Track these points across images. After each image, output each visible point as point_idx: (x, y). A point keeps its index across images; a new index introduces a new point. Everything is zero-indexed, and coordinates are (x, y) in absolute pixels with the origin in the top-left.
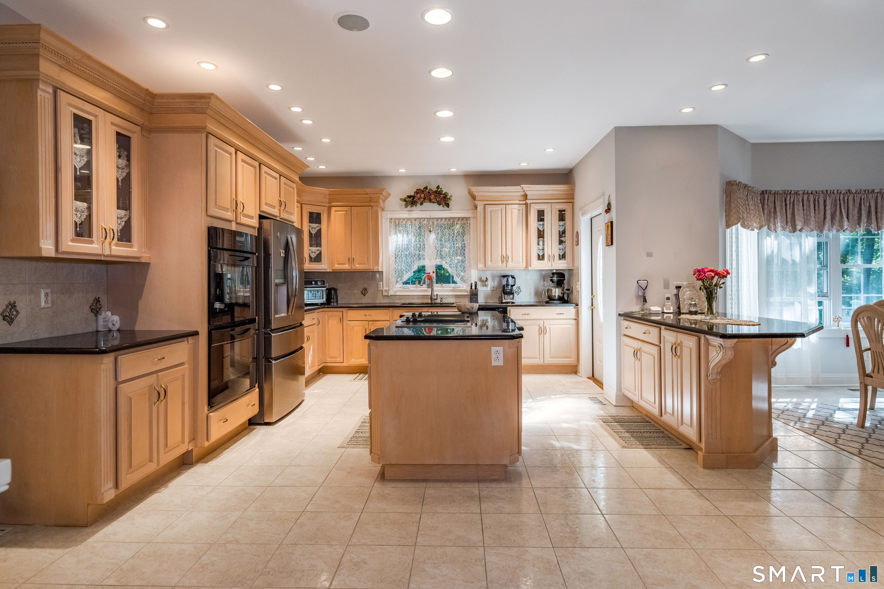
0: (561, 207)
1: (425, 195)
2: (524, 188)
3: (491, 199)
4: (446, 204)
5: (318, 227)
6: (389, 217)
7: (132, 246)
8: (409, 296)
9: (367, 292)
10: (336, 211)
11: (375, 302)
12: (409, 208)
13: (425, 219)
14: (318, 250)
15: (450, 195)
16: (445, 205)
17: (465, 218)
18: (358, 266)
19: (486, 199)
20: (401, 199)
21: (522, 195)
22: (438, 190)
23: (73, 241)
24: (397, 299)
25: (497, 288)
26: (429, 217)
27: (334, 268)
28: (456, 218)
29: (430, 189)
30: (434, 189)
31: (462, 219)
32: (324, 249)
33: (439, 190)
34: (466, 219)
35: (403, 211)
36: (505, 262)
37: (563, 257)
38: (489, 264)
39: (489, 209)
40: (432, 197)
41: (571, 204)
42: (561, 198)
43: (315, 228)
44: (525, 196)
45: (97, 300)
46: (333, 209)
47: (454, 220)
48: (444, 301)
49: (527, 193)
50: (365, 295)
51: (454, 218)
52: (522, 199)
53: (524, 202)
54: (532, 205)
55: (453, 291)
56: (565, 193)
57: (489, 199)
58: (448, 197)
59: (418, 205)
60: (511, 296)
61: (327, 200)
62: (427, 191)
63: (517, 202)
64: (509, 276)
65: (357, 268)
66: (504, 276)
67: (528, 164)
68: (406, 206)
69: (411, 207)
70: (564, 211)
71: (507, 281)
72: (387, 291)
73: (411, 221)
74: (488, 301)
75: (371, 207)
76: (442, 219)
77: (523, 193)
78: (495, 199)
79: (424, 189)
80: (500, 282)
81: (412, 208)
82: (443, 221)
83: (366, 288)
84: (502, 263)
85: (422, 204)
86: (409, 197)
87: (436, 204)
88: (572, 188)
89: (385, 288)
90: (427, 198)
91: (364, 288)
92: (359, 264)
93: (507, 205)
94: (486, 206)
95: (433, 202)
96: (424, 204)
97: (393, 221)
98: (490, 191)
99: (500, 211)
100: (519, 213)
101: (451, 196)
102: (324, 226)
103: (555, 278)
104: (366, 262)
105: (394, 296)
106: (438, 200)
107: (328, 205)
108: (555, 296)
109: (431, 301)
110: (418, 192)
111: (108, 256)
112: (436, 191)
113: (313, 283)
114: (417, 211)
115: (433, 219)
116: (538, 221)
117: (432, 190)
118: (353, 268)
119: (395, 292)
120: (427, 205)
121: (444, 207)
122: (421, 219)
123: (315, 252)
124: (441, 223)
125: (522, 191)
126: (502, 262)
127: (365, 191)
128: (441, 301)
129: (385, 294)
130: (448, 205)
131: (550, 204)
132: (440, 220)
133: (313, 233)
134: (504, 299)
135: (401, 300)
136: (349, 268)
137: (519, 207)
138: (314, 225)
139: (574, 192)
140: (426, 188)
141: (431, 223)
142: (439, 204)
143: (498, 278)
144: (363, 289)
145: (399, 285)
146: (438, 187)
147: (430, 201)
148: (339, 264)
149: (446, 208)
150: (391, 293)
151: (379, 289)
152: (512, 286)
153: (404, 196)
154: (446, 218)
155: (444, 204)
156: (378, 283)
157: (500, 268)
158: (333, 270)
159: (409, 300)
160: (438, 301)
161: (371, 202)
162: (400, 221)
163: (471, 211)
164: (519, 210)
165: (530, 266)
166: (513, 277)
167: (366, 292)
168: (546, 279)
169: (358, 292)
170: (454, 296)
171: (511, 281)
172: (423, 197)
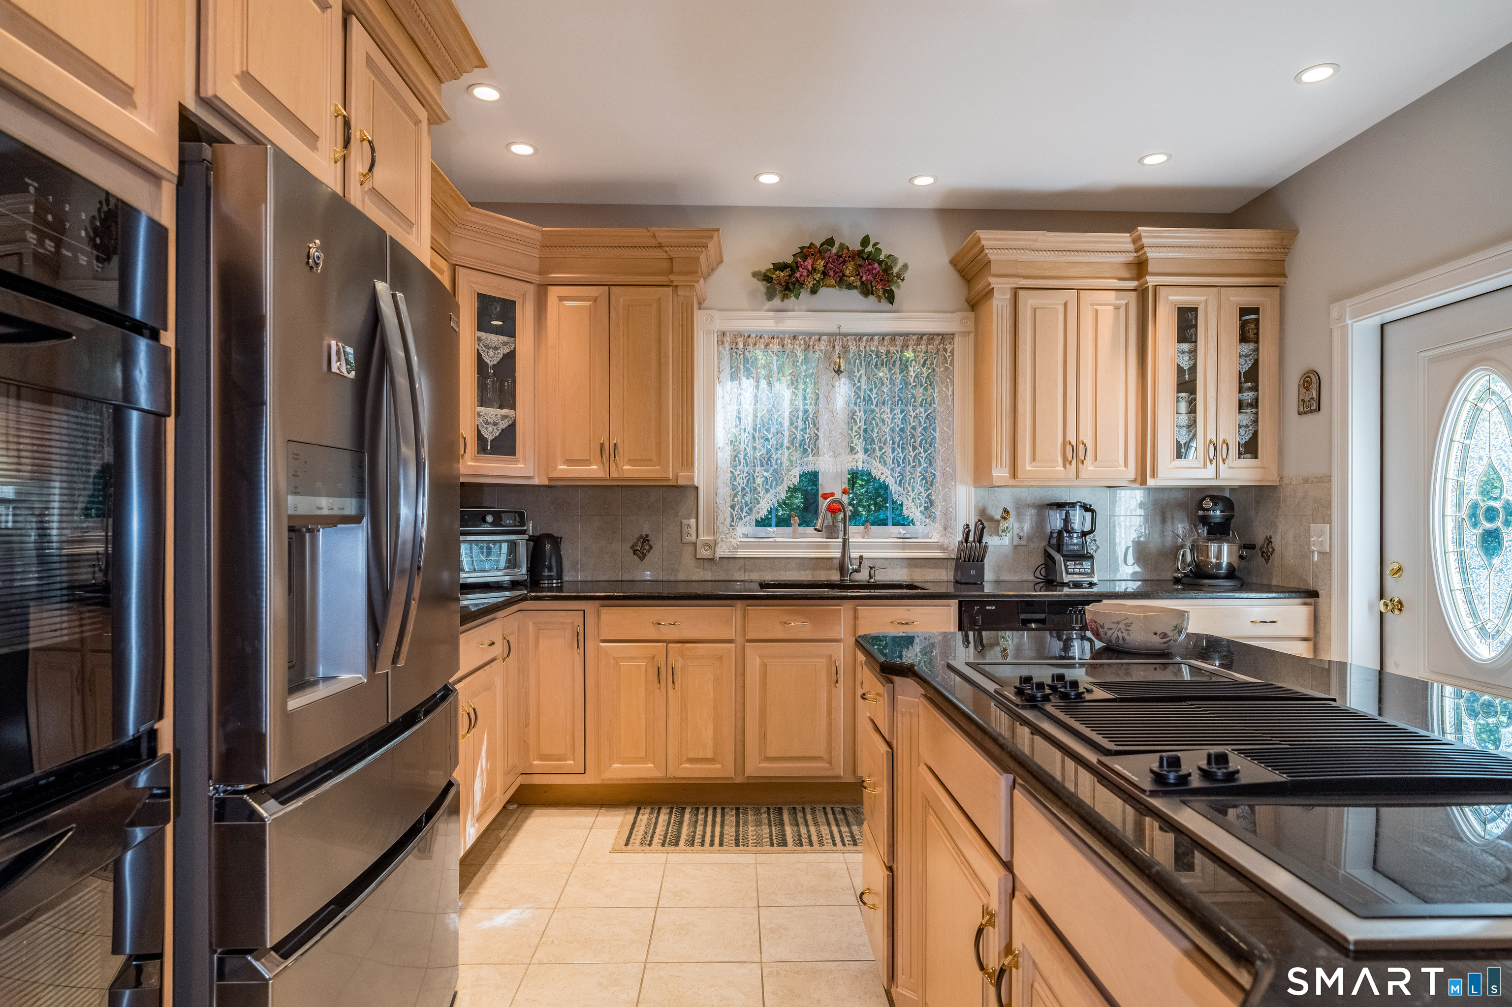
0: (1248, 298)
1: (827, 263)
2: (1145, 237)
3: (1036, 272)
4: (885, 291)
5: (505, 344)
6: (717, 328)
8: (776, 561)
9: (651, 547)
10: (561, 299)
11: (672, 578)
12: (777, 302)
13: (821, 335)
14: (504, 417)
15: (900, 264)
16: (884, 294)
17: (938, 335)
18: (628, 470)
19: (1021, 272)
20: (755, 275)
21: (1128, 264)
22: (866, 250)
24: (740, 569)
25: (1030, 539)
26: (836, 330)
27: (554, 475)
28: (914, 334)
29: (842, 247)
30: (856, 246)
31: (928, 339)
32: (524, 414)
33: (869, 249)
34: (940, 337)
35: (760, 310)
36: (1074, 463)
37: (1250, 448)
38: (1028, 468)
39: (1028, 301)
40: (849, 268)
41: (1277, 290)
42: (1245, 271)
43: (496, 348)
44: (1140, 267)
46: (554, 292)
47: (907, 340)
48: (881, 578)
49: (1151, 254)
50: (642, 557)
51: (907, 335)
52: (1127, 275)
53: (1133, 284)
54: (1162, 292)
55: (904, 547)
56: (1261, 257)
57: (1029, 272)
58: (895, 270)
59: (804, 294)
60: (1087, 564)
61: (536, 265)
62: (834, 250)
63: (1114, 283)
64: (1073, 505)
65: (627, 475)
66: (1060, 506)
68: (770, 295)
69: (782, 301)
70: (1256, 311)
71: (1067, 521)
72: (711, 546)
73: (782, 339)
74: (1002, 578)
75: (671, 289)
76: (871, 336)
77: (1131, 257)
78: (1047, 274)
79: (821, 245)
80: (1041, 522)
81: (786, 301)
82: (875, 343)
83: (647, 536)
84: (1064, 466)
85: (814, 291)
86: (780, 267)
87: (855, 293)
88: (1285, 242)
89: (704, 537)
90: (831, 273)
91: (641, 536)
92: (631, 462)
93: (1082, 292)
94: (1021, 293)
95: (850, 286)
96: (823, 291)
97: (728, 339)
98: (1038, 245)
99: (1062, 308)
100: (1116, 318)
101: (905, 266)
102: (524, 342)
103: (1218, 513)
104: (654, 458)
105: (731, 561)
106: (864, 278)
107: (536, 278)
108: (1219, 565)
109: (842, 574)
110: (805, 253)
112: (860, 253)
113: (488, 519)
114: (800, 310)
115: (846, 335)
116: (1179, 342)
117: (848, 249)
118: (614, 475)
119: (734, 548)
120: (829, 294)
121: (880, 302)
122: (810, 335)
123: (495, 424)
124: (868, 348)
125: (1131, 247)
126: (1066, 461)
127: (654, 236)
128: (871, 577)
129: (704, 553)
130: (890, 297)
131: (1215, 290)
132: (867, 340)
133: (491, 364)
134: (1067, 573)
135: (751, 571)
136: (601, 474)
137: (1117, 299)
138: (493, 339)
139: (1286, 254)
140: (830, 242)
141: (838, 349)
142: (866, 291)
143: (1033, 511)
144: (638, 540)
145: (744, 530)
146: (865, 241)
147: (842, 282)
148: (569, 462)
149: (885, 305)
150: (722, 551)
151: (687, 539)
152: (1084, 534)
153: (765, 266)
154: (883, 336)
155: (879, 293)
156: (684, 521)
157: (1058, 480)
158: (550, 479)
159: (775, 573)
160: (862, 576)
161: (671, 272)
162: (751, 341)
163: (958, 315)
164: (1117, 308)
165: (1154, 475)
166: (1087, 508)
167: (647, 547)
168: (1168, 515)
169: (622, 549)
170: (906, 562)
171: (1079, 520)
172: (821, 269)
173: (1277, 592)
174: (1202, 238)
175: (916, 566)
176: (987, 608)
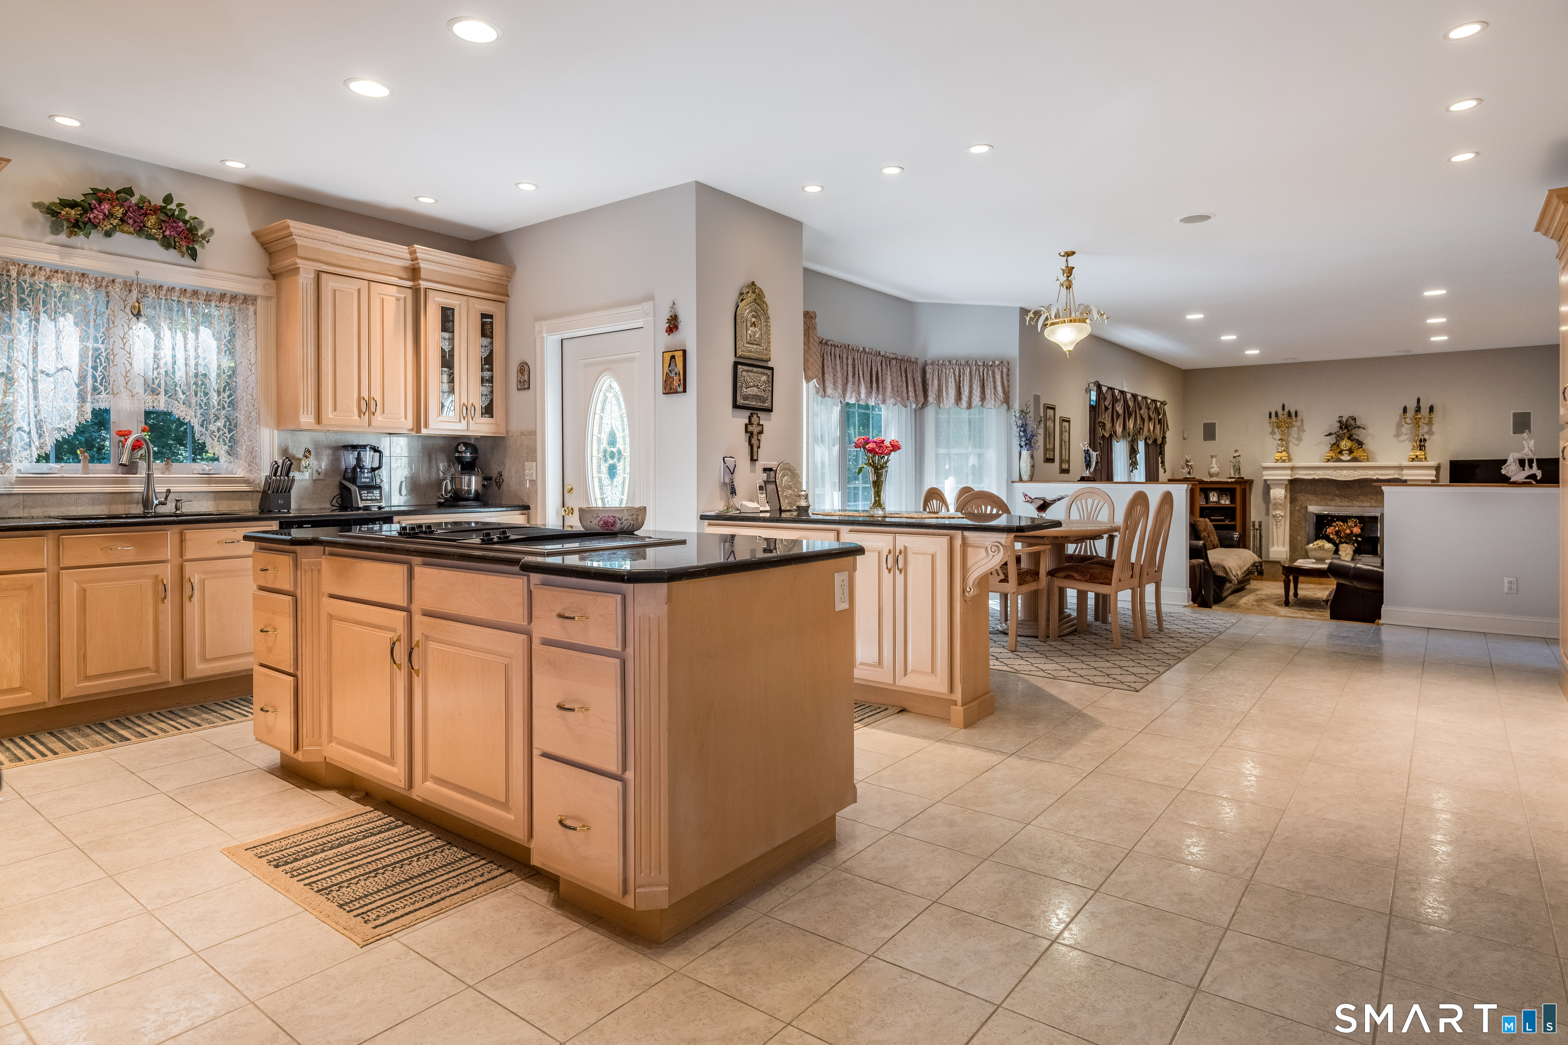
0: (487, 308)
1: (126, 212)
2: (419, 252)
3: (335, 261)
4: (188, 248)
12: (63, 237)
13: (115, 278)
15: (206, 228)
16: (187, 250)
17: (241, 295)
19: (323, 258)
20: (37, 206)
21: (406, 268)
22: (169, 207)
25: (326, 474)
26: (133, 275)
28: (217, 292)
29: (143, 199)
30: (157, 200)
31: (231, 297)
33: (173, 206)
34: (243, 298)
35: (40, 242)
36: (367, 414)
37: (488, 410)
38: (330, 417)
39: (329, 283)
40: (152, 221)
41: (504, 305)
42: (484, 288)
44: (414, 272)
47: (210, 296)
48: (186, 508)
49: (422, 265)
51: (210, 291)
52: (406, 277)
53: (410, 284)
54: (431, 294)
55: (210, 481)
56: (494, 281)
57: (329, 260)
58: (200, 233)
59: (97, 236)
60: (377, 492)
62: (134, 200)
63: (395, 280)
64: (364, 447)
66: (354, 447)
67: (436, 201)
68: (55, 230)
69: (69, 237)
70: (491, 317)
71: (359, 459)
73: (68, 275)
74: (303, 507)
76: (172, 288)
77: (408, 263)
78: (344, 264)
79: (118, 193)
80: (336, 460)
81: (74, 238)
82: (177, 294)
84: (360, 417)
85: (108, 234)
86: (69, 204)
87: (155, 243)
88: (508, 274)
90: (131, 221)
93: (371, 283)
94: (323, 276)
95: (150, 237)
96: (118, 235)
98: (337, 241)
99: (356, 293)
100: (398, 307)
101: (211, 231)
103: (468, 454)
106: (167, 233)
108: (469, 491)
109: (145, 507)
110: (100, 196)
112: (162, 209)
114: (91, 250)
115: (144, 283)
116: (442, 331)
117: (149, 202)
119: (11, 484)
120: (124, 241)
121: (183, 256)
122: (103, 276)
124: (169, 297)
125: (408, 256)
126: (360, 413)
128: (177, 509)
130: (194, 255)
131: (465, 298)
132: (168, 290)
134: (362, 500)
137: (398, 293)
139: (509, 282)
140: (128, 191)
141: (135, 293)
142: (167, 244)
143: (329, 452)
145: (22, 465)
146: (168, 199)
147: (141, 230)
149: (187, 260)
152: (373, 470)
153: (49, 198)
154: (185, 288)
155: (184, 249)
157: (354, 426)
160: (168, 509)
162: (29, 271)
163: (260, 281)
164: (398, 299)
165: (426, 426)
166: (375, 450)
168: (433, 457)
170: (212, 495)
171: (369, 458)
172: (119, 216)
173: (506, 507)
174: (457, 261)
175: (222, 499)
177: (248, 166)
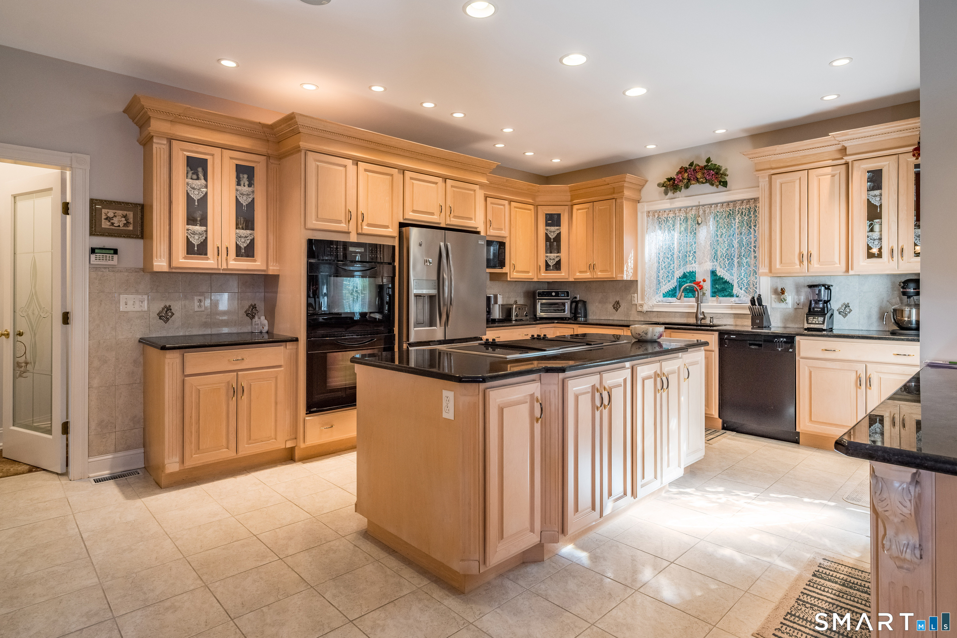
1: (689, 174)
2: (837, 137)
3: (782, 165)
4: (721, 182)
5: (557, 229)
6: (646, 210)
7: (255, 261)
8: (670, 313)
9: (620, 306)
10: (578, 210)
11: (628, 319)
12: (670, 194)
13: (692, 207)
14: (556, 257)
15: (723, 169)
16: (721, 184)
17: (752, 199)
18: (600, 275)
19: (773, 166)
20: (659, 185)
21: (838, 150)
22: (709, 164)
23: (185, 258)
24: (655, 317)
25: (804, 305)
26: (697, 204)
27: (575, 277)
28: (739, 201)
29: (697, 165)
30: (703, 163)
31: (747, 202)
32: (563, 255)
34: (753, 200)
35: (664, 200)
36: (805, 263)
38: (778, 266)
39: (778, 180)
40: (701, 176)
43: (554, 232)
44: (843, 150)
45: (254, 307)
46: (575, 207)
47: (735, 204)
48: (715, 322)
50: (617, 310)
51: (735, 201)
52: (838, 157)
53: (842, 161)
55: (732, 308)
57: (778, 165)
58: (721, 172)
59: (683, 189)
60: (821, 319)
61: (569, 198)
62: (693, 167)
63: (830, 162)
64: (820, 286)
65: (599, 277)
66: (815, 286)
68: (666, 193)
69: (673, 193)
71: (819, 295)
72: (641, 305)
73: (674, 211)
74: (788, 326)
75: (614, 200)
76: (716, 204)
77: (838, 146)
78: (788, 164)
79: (689, 165)
80: (809, 296)
81: (675, 194)
82: (719, 207)
83: (619, 301)
84: (800, 266)
85: (687, 188)
86: (669, 180)
87: (708, 184)
89: (640, 302)
90: (692, 178)
91: (616, 301)
92: (601, 271)
93: (810, 171)
94: (773, 177)
96: (692, 187)
97: (651, 214)
99: (798, 181)
101: (726, 170)
102: (564, 229)
104: (609, 270)
105: (651, 312)
106: (708, 179)
107: (569, 203)
109: (697, 320)
110: (683, 170)
111: (224, 270)
112: (705, 166)
113: (554, 294)
114: (682, 197)
115: (703, 205)
116: (868, 191)
117: (700, 166)
118: (595, 277)
119: (651, 307)
120: (695, 187)
121: (718, 188)
122: (687, 208)
123: (554, 259)
124: (715, 210)
125: (837, 142)
126: (801, 262)
127: (605, 181)
128: (711, 322)
129: (639, 309)
130: (725, 184)
131: (894, 157)
132: (715, 207)
133: (551, 238)
134: (808, 323)
135: (660, 317)
136: (590, 277)
137: (832, 171)
138: (553, 229)
140: (691, 164)
141: (701, 212)
142: (712, 184)
143: (806, 290)
144: (615, 303)
145: (658, 299)
146: (708, 160)
147: (698, 181)
148: (580, 272)
149: (722, 188)
150: (645, 308)
151: (633, 302)
152: (826, 302)
153: (663, 180)
154: (722, 203)
155: (718, 183)
156: (632, 295)
157: (797, 273)
158: (575, 279)
159: (670, 319)
160: (707, 321)
161: (614, 193)
162: (660, 214)
164: (833, 176)
165: (852, 269)
166: (826, 288)
167: (618, 306)
169: (610, 307)
170: (733, 315)
172: (686, 178)
175: (738, 318)
176: (731, 336)
177: (727, 130)
